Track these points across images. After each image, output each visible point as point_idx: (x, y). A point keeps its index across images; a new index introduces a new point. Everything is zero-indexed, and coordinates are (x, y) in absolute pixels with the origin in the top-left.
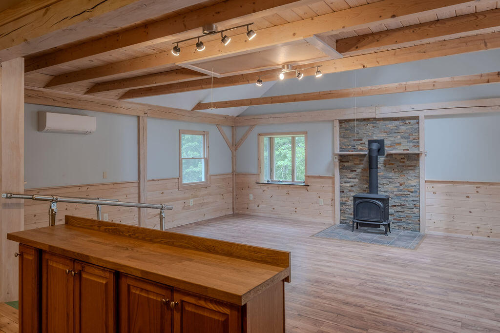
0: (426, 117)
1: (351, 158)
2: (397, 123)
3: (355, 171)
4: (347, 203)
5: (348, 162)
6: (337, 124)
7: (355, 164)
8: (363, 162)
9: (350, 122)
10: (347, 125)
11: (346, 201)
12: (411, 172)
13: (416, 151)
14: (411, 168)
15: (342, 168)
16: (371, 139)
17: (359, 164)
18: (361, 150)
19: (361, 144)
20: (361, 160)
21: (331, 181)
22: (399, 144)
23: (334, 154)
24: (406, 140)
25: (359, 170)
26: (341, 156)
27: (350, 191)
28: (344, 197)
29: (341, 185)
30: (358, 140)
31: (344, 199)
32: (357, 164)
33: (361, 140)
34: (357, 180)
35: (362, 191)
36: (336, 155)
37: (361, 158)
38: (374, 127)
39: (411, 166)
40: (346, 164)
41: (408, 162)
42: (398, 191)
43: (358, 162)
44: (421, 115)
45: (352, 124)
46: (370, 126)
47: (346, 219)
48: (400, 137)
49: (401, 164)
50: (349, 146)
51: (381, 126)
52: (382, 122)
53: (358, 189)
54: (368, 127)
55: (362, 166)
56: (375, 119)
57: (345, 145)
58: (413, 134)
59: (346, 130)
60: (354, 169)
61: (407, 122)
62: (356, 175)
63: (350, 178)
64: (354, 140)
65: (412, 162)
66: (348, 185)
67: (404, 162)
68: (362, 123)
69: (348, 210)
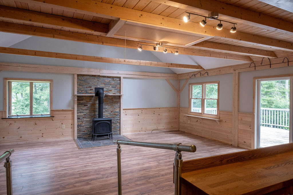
0: (124, 78)
1: (84, 98)
2: (110, 79)
3: (87, 105)
4: (81, 125)
5: (83, 100)
6: (76, 77)
7: (87, 101)
8: (92, 100)
9: (84, 76)
10: (83, 78)
11: (81, 124)
12: (116, 105)
13: (119, 94)
14: (116, 103)
15: (79, 104)
16: (96, 87)
17: (89, 101)
18: (91, 93)
19: (91, 89)
20: (90, 99)
21: (71, 112)
22: (111, 91)
23: (74, 95)
24: (114, 89)
25: (89, 105)
26: (78, 96)
27: (83, 117)
28: (80, 122)
29: (78, 114)
30: (88, 87)
31: (80, 123)
32: (88, 101)
33: (91, 87)
34: (88, 111)
35: (91, 117)
36: (76, 96)
37: (91, 98)
38: (98, 80)
39: (116, 102)
40: (81, 102)
41: (114, 100)
42: (110, 115)
43: (89, 100)
44: (122, 76)
45: (85, 77)
46: (96, 80)
47: (81, 135)
48: (111, 87)
49: (112, 101)
50: (83, 90)
51: (102, 80)
52: (102, 78)
53: (89, 116)
54: (94, 80)
55: (91, 102)
56: (99, 76)
57: (81, 90)
58: (117, 86)
59: (81, 81)
60: (86, 105)
61: (115, 79)
62: (88, 108)
63: (84, 110)
64: (86, 87)
65: (117, 100)
66: (82, 114)
67: (113, 100)
68: (91, 78)
69: (82, 129)
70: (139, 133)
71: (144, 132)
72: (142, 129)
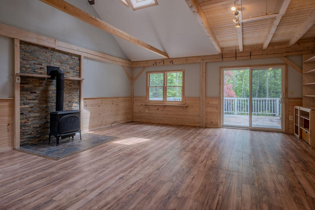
0: (85, 58)
1: (31, 81)
2: (67, 56)
3: (35, 93)
4: (26, 124)
5: (28, 84)
6: (17, 43)
7: (35, 86)
8: (43, 85)
9: (30, 46)
10: (28, 48)
11: (25, 123)
12: (75, 92)
13: (76, 78)
14: (74, 90)
15: (22, 90)
16: (49, 65)
17: (39, 86)
18: (41, 73)
19: (41, 68)
20: (41, 83)
21: (7, 104)
22: (69, 73)
23: (13, 74)
24: (72, 71)
25: (38, 92)
26: (21, 76)
27: (30, 112)
28: (23, 119)
29: (21, 107)
30: (38, 64)
31: (23, 121)
32: (37, 86)
33: (41, 65)
34: (37, 101)
35: (42, 111)
36: (18, 76)
37: (41, 81)
38: (51, 56)
39: (75, 89)
40: (26, 86)
41: (73, 86)
42: (68, 107)
43: (38, 85)
44: (83, 55)
45: (33, 48)
46: (49, 54)
47: (25, 140)
48: (68, 67)
49: (69, 87)
50: (30, 68)
51: (57, 56)
52: (57, 53)
53: (38, 109)
54: (46, 55)
55: (42, 88)
56: (53, 50)
57: (25, 67)
58: (76, 67)
59: (25, 52)
60: (33, 91)
61: (73, 57)
62: (36, 96)
63: (30, 100)
64: (34, 64)
65: (76, 86)
66: (28, 106)
67: (71, 86)
68: (41, 50)
69: (27, 130)
70: (100, 127)
71: (104, 127)
72: (103, 123)
